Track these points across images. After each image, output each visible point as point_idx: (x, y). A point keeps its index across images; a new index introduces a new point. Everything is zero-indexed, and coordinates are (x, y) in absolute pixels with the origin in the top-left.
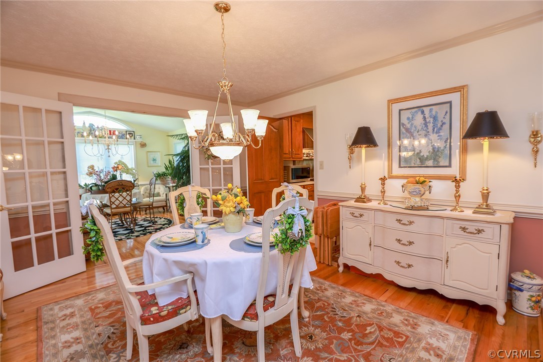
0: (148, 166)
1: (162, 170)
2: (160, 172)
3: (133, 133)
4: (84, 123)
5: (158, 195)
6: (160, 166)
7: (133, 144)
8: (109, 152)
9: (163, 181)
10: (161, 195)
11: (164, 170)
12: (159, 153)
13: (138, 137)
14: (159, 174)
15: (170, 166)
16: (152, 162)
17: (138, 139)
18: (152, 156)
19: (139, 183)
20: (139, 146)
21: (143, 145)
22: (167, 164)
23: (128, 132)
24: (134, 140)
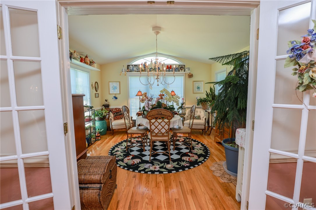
0: (194, 93)
1: (204, 96)
2: (202, 98)
4: (152, 61)
5: (199, 118)
6: (203, 93)
8: (158, 81)
9: (204, 106)
10: (202, 119)
11: (205, 97)
12: (202, 82)
13: (187, 69)
15: (210, 93)
16: (197, 89)
17: (187, 71)
18: (197, 85)
20: (187, 76)
21: (191, 76)
22: (209, 91)
24: (185, 72)
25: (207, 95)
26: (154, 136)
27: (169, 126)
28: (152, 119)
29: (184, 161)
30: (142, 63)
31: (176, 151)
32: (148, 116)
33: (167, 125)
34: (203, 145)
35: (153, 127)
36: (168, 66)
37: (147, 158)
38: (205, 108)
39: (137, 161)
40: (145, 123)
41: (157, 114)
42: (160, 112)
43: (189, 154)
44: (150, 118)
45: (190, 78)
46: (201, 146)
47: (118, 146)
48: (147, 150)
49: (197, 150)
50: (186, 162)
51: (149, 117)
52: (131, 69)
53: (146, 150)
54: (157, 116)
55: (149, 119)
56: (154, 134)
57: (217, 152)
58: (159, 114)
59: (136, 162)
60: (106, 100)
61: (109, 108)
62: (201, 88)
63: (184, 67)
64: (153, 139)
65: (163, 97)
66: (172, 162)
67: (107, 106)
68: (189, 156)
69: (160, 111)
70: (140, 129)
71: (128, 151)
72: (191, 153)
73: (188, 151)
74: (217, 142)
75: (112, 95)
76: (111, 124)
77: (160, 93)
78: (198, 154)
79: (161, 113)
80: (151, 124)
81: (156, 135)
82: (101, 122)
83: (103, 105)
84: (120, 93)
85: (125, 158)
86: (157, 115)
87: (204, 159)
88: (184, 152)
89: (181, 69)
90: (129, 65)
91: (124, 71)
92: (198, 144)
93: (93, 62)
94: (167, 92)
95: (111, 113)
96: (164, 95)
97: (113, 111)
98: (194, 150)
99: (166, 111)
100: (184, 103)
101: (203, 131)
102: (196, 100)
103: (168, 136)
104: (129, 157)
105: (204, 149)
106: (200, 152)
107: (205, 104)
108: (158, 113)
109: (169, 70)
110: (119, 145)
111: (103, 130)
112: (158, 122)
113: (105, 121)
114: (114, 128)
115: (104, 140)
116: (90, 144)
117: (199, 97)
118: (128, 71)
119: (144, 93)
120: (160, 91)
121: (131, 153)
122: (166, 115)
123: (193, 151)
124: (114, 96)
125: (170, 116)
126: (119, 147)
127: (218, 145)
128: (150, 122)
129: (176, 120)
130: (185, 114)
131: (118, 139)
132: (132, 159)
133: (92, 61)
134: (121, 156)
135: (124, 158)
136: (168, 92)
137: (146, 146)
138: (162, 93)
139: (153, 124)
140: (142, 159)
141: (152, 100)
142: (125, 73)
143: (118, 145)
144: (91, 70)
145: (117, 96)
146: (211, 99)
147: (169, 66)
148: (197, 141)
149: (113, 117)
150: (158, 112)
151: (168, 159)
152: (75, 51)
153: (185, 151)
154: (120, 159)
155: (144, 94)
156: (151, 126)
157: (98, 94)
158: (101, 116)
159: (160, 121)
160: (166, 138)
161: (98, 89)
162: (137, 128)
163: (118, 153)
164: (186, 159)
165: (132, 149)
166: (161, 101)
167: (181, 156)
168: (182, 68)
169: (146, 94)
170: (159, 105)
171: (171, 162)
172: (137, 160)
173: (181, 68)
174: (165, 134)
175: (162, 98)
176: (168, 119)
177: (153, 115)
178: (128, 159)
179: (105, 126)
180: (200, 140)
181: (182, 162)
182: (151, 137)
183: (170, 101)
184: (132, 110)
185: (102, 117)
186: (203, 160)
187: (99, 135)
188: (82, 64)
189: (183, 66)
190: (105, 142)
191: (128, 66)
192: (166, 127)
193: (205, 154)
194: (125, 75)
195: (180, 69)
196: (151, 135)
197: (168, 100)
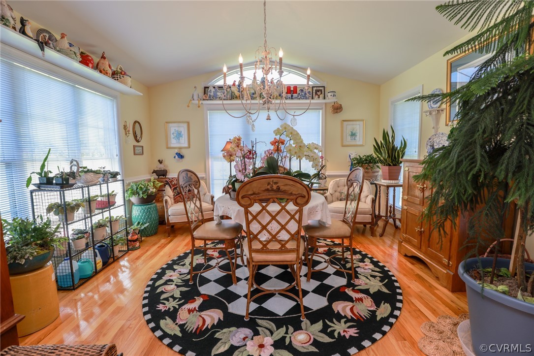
0: (343, 146)
3: (322, 88)
4: (255, 78)
7: (321, 109)
13: (329, 94)
14: (361, 159)
16: (349, 138)
18: (349, 128)
19: (327, 174)
20: (330, 110)
21: (337, 109)
23: (315, 89)
24: (324, 101)
25: (378, 148)
26: (257, 251)
27: (299, 222)
28: (251, 205)
29: (339, 317)
30: (235, 81)
31: (315, 284)
32: (240, 197)
33: (295, 220)
34: (376, 264)
35: (255, 227)
36: (289, 88)
37: (239, 308)
38: (368, 177)
39: (213, 316)
40: (235, 214)
41: (267, 190)
42: (276, 183)
43: (349, 292)
44: (246, 201)
45: (337, 112)
46: (372, 266)
47: (175, 267)
48: (243, 278)
49: (364, 278)
50: (345, 323)
51: (242, 198)
52: (212, 94)
53: (239, 279)
54: (265, 195)
55: (243, 203)
56: (260, 246)
57: (417, 283)
58: (273, 190)
59: (209, 323)
60: (159, 161)
61: (167, 177)
62: (358, 135)
63: (323, 90)
64: (255, 260)
65: (282, 147)
66: (308, 322)
67: (161, 174)
68: (350, 299)
69: (275, 180)
70: (226, 226)
71: (195, 284)
72: (353, 290)
73: (343, 281)
74: (406, 256)
75: (173, 150)
76: (167, 212)
77: (272, 137)
78: (372, 292)
79: (278, 189)
80: (250, 217)
81: (264, 250)
82: (144, 207)
83: (154, 172)
84: (189, 147)
85: (183, 307)
86: (266, 193)
87: (392, 312)
88: (336, 286)
89: (316, 94)
90: (208, 87)
91: (195, 97)
92: (362, 261)
93: (121, 73)
94: (291, 133)
95: (168, 188)
96: (283, 143)
97: (173, 183)
98: (357, 277)
99: (292, 183)
100: (324, 166)
101: (365, 226)
102: (348, 160)
103: (297, 250)
104: (194, 300)
105: (381, 275)
106: (375, 285)
107: (369, 168)
108: (269, 187)
109: (292, 96)
110: (178, 264)
111: (147, 224)
112: (268, 212)
113: (153, 205)
114: (173, 220)
115: (147, 248)
116: (111, 260)
117: (354, 154)
118: (205, 98)
119: (235, 138)
120: (274, 132)
121: (203, 290)
122: (291, 193)
123: (356, 282)
124: (176, 151)
125: (304, 197)
126: (174, 270)
127: (413, 264)
128: (247, 213)
129: (317, 206)
130: (327, 190)
131: (179, 246)
132: (202, 308)
133: (120, 71)
134: (175, 299)
135: (180, 305)
136: (293, 133)
137: (238, 266)
138: (278, 137)
139: (255, 218)
140: (227, 308)
141: (253, 155)
142: (197, 102)
143: (175, 262)
144: (123, 93)
145: (183, 152)
146: (385, 155)
147: (292, 89)
148: (360, 253)
149: (172, 197)
150: (269, 184)
151: (296, 309)
152: (62, 34)
153: (336, 282)
154: (169, 309)
155: (235, 141)
156: (248, 223)
157: (141, 148)
158: (143, 194)
159: (274, 208)
160: (290, 257)
161: (141, 137)
162: (219, 224)
163: (169, 288)
164: (344, 309)
165: (206, 275)
166: (275, 156)
167: (329, 300)
168: (319, 93)
169: (239, 140)
170: (272, 166)
171: (305, 322)
172: (211, 314)
173: (318, 91)
174: (289, 246)
175: (278, 150)
176: (296, 204)
177: (254, 194)
178: (190, 311)
179: (154, 216)
180: (364, 247)
181: (334, 320)
182: (250, 255)
183: (299, 157)
184: (215, 182)
185: (145, 197)
186: (391, 315)
187: (136, 237)
188: (87, 70)
189: (320, 88)
190: (149, 253)
191: (206, 89)
192: (293, 227)
193: (388, 292)
194: (199, 107)
195: (314, 94)
196: (250, 247)
197: (293, 153)
